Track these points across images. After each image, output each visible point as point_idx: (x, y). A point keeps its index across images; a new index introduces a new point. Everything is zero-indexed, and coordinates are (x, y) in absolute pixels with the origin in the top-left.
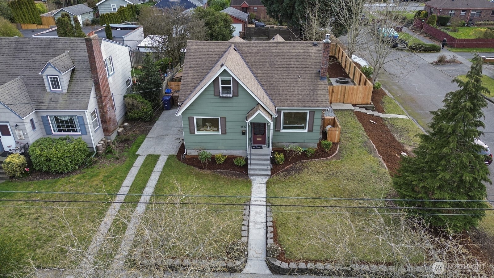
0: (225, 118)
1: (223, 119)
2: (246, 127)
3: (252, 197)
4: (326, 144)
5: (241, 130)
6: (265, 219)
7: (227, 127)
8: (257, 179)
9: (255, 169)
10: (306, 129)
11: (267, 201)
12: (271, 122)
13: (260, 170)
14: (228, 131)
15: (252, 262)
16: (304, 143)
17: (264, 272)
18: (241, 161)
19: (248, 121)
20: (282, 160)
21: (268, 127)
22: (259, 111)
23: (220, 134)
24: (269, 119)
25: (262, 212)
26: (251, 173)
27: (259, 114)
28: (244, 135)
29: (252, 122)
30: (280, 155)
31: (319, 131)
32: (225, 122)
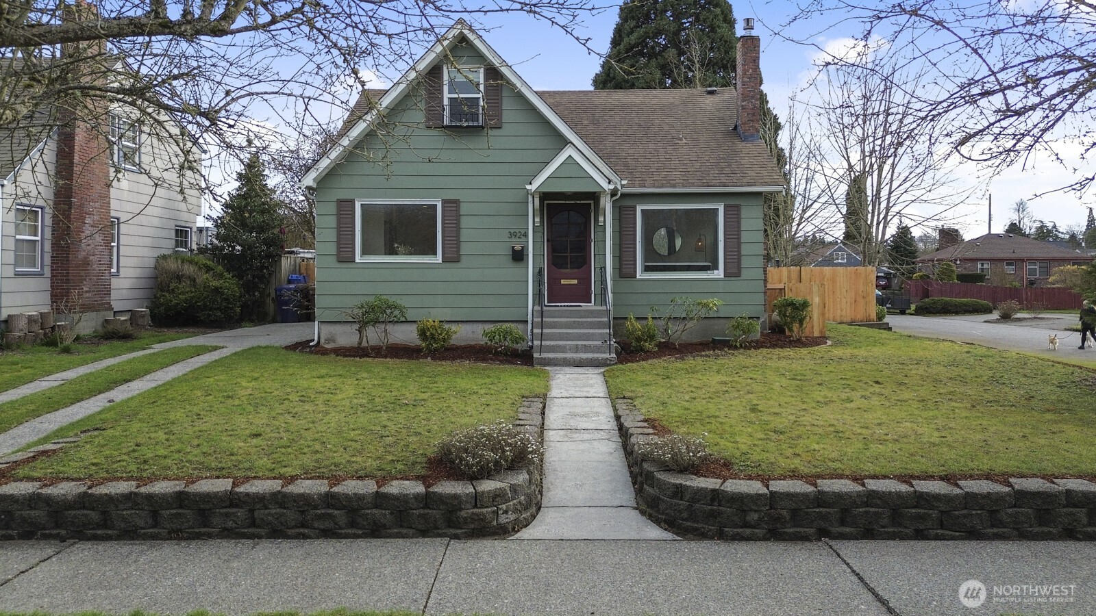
0: (458, 203)
1: (452, 206)
2: (526, 235)
3: (554, 393)
4: (792, 304)
5: (509, 245)
6: (613, 425)
7: (465, 235)
8: (568, 369)
9: (559, 346)
10: (717, 268)
11: (614, 397)
12: (608, 187)
13: (576, 349)
14: (465, 249)
15: (569, 513)
16: (716, 321)
17: (634, 535)
18: (507, 333)
19: (533, 187)
20: (652, 337)
21: (598, 229)
22: (569, 152)
23: (440, 261)
24: (601, 177)
25: (597, 414)
26: (544, 355)
27: (570, 161)
28: (521, 265)
29: (546, 189)
30: (644, 322)
31: (759, 273)
32: (458, 216)
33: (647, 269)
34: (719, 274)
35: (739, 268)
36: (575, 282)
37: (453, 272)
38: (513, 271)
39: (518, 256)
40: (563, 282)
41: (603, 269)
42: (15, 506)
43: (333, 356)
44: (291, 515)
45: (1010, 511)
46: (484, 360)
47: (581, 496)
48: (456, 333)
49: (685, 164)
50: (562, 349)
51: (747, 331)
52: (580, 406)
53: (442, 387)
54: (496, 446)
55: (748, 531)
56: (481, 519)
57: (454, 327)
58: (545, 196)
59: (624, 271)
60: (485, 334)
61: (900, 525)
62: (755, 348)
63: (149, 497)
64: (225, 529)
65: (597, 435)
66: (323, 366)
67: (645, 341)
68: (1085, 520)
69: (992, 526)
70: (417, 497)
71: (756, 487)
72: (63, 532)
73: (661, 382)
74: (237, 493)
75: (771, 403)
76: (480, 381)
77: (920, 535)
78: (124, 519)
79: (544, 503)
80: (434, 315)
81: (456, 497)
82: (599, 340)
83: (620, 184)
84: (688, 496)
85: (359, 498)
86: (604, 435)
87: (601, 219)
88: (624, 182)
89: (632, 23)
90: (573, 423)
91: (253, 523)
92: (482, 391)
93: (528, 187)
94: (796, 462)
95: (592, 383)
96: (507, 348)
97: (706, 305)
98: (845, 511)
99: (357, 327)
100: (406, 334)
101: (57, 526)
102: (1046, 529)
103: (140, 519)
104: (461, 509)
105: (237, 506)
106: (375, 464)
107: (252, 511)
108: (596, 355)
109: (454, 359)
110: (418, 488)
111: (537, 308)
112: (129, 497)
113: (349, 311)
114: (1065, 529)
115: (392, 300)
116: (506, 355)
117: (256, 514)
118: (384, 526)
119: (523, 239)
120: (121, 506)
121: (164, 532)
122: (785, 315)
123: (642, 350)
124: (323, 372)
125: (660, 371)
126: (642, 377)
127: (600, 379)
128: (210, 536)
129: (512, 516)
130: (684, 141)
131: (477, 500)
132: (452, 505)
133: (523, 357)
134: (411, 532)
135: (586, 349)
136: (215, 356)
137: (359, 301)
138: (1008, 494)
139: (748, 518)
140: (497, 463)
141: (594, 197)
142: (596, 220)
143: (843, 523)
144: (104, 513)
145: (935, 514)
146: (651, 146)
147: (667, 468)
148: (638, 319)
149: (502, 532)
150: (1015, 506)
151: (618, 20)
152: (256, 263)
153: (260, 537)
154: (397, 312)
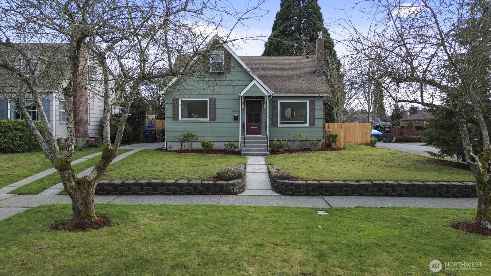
0: (215, 99)
1: (213, 101)
2: (239, 111)
3: (248, 163)
4: (332, 136)
5: (233, 115)
6: (267, 171)
7: (217, 111)
8: (253, 157)
9: (250, 149)
10: (306, 123)
11: (268, 164)
12: (267, 95)
13: (256, 150)
14: (217, 116)
15: (253, 191)
16: (306, 142)
17: (270, 195)
18: (232, 145)
19: (241, 95)
20: (282, 147)
21: (264, 109)
22: (254, 82)
23: (209, 120)
24: (265, 91)
25: (262, 169)
26: (245, 152)
27: (254, 85)
28: (237, 122)
29: (246, 95)
30: (280, 142)
31: (321, 125)
32: (215, 104)
33: (282, 123)
34: (307, 125)
35: (314, 123)
36: (256, 128)
37: (213, 124)
38: (234, 124)
39: (236, 118)
40: (252, 128)
41: (266, 123)
42: (104, 186)
43: (173, 152)
44: (178, 189)
45: (371, 189)
46: (224, 154)
47: (256, 187)
48: (214, 145)
49: (295, 86)
50: (251, 150)
51: (316, 145)
52: (257, 167)
53: (213, 161)
54: (233, 172)
55: (300, 193)
56: (229, 190)
57: (214, 143)
58: (245, 98)
59: (273, 124)
60: (225, 145)
61: (342, 192)
62: (318, 151)
63: (140, 184)
64: (161, 192)
65: (262, 174)
66: (172, 155)
67: (280, 148)
68: (391, 191)
69: (366, 193)
70: (212, 184)
71: (304, 182)
72: (118, 193)
73: (284, 160)
74: (164, 183)
75: (317, 165)
76: (225, 160)
77: (347, 195)
78: (134, 189)
79: (246, 188)
80: (207, 139)
81: (222, 184)
82: (264, 147)
83: (272, 93)
84: (285, 185)
85: (197, 184)
86: (264, 174)
87: (265, 106)
88: (273, 93)
89: (281, 21)
90: (254, 171)
91: (168, 191)
92: (226, 162)
93: (240, 94)
94: (317, 178)
95: (261, 161)
96: (232, 150)
97: (301, 136)
98: (327, 188)
99: (180, 143)
100: (197, 145)
101: (115, 191)
102: (380, 194)
103: (138, 189)
104: (224, 187)
105: (164, 186)
106: (199, 177)
107: (168, 188)
108: (262, 152)
109: (214, 154)
110: (213, 182)
111: (243, 137)
112: (134, 184)
113: (177, 137)
114: (386, 194)
115: (193, 133)
116: (232, 152)
117: (169, 188)
118: (203, 192)
119: (238, 112)
120: (133, 186)
121: (145, 193)
122: (330, 140)
123: (279, 151)
124: (172, 157)
125: (283, 157)
126: (277, 159)
127: (264, 159)
128: (157, 194)
129: (237, 190)
130: (296, 76)
131: (228, 185)
132: (222, 186)
133: (239, 153)
134: (211, 193)
135: (259, 150)
136: (132, 152)
137: (182, 134)
138: (371, 184)
139: (301, 190)
140: (233, 177)
141: (263, 98)
142: (263, 106)
143: (326, 192)
144: (128, 188)
145: (351, 189)
146: (284, 78)
147: (280, 179)
148: (277, 141)
149: (235, 194)
150: (373, 187)
151: (275, 19)
152: (137, 120)
153: (170, 194)
154: (195, 138)
